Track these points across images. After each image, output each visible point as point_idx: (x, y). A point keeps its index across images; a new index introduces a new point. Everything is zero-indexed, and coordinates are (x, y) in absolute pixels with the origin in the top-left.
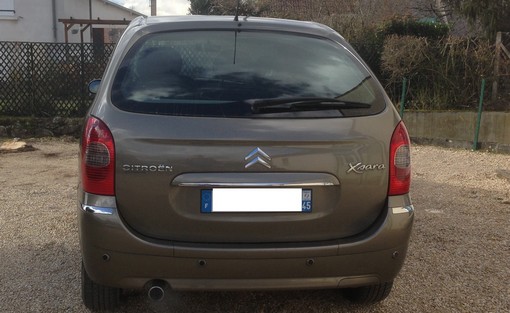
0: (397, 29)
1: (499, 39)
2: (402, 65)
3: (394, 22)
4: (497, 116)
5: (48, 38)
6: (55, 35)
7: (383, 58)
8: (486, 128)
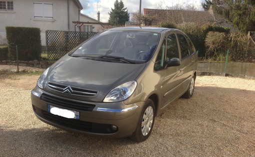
0: (210, 29)
1: (249, 34)
2: (214, 44)
3: (209, 26)
4: (250, 65)
5: (66, 29)
6: (69, 28)
7: (206, 41)
8: (245, 69)
